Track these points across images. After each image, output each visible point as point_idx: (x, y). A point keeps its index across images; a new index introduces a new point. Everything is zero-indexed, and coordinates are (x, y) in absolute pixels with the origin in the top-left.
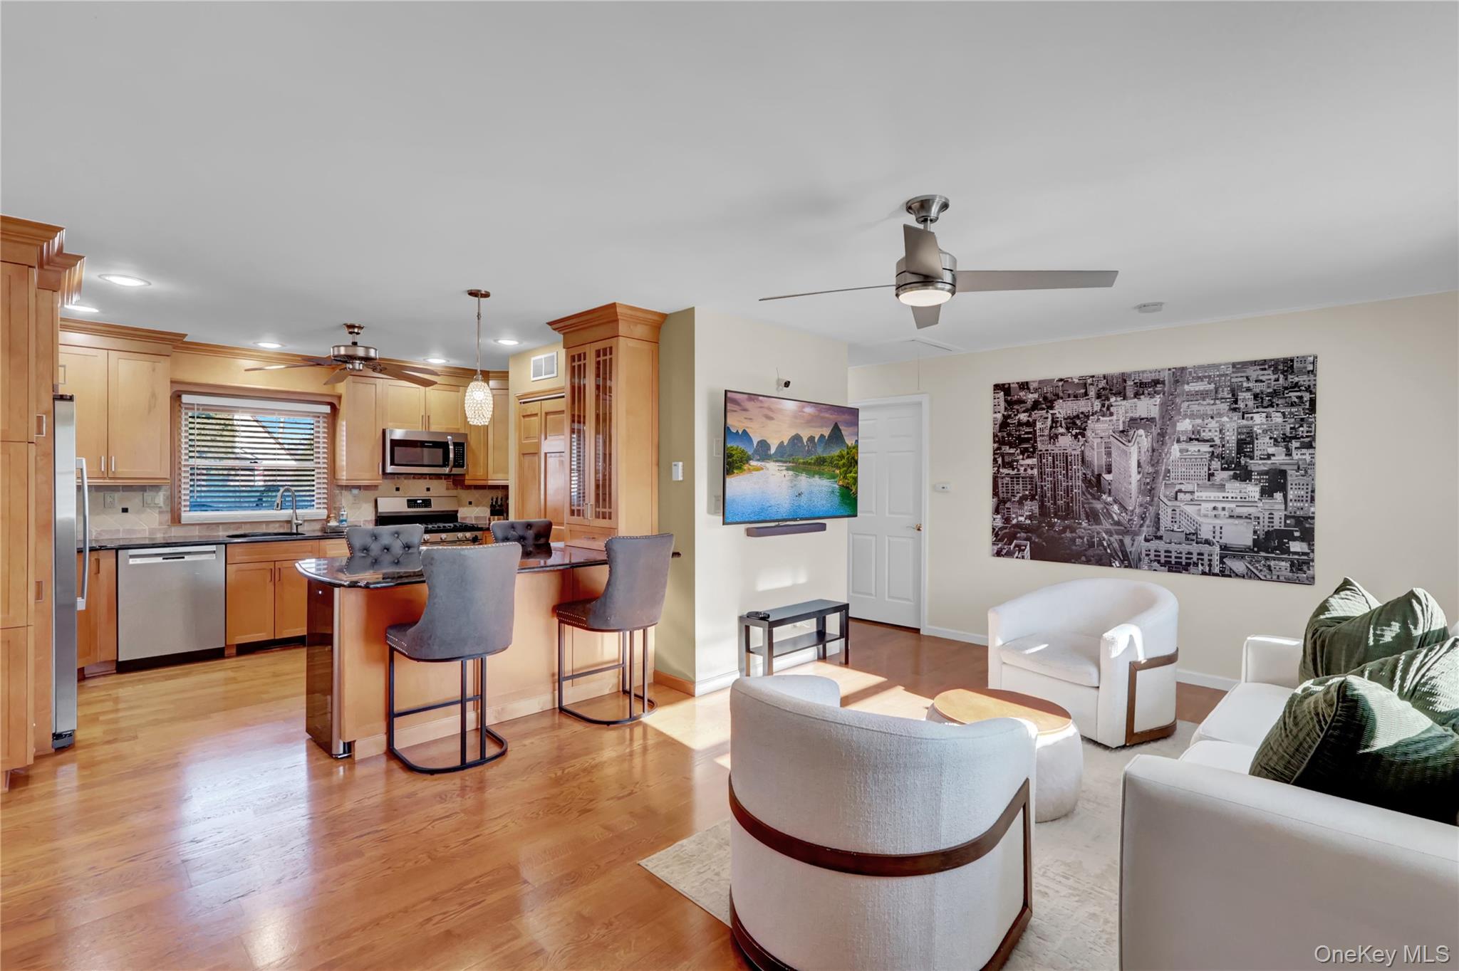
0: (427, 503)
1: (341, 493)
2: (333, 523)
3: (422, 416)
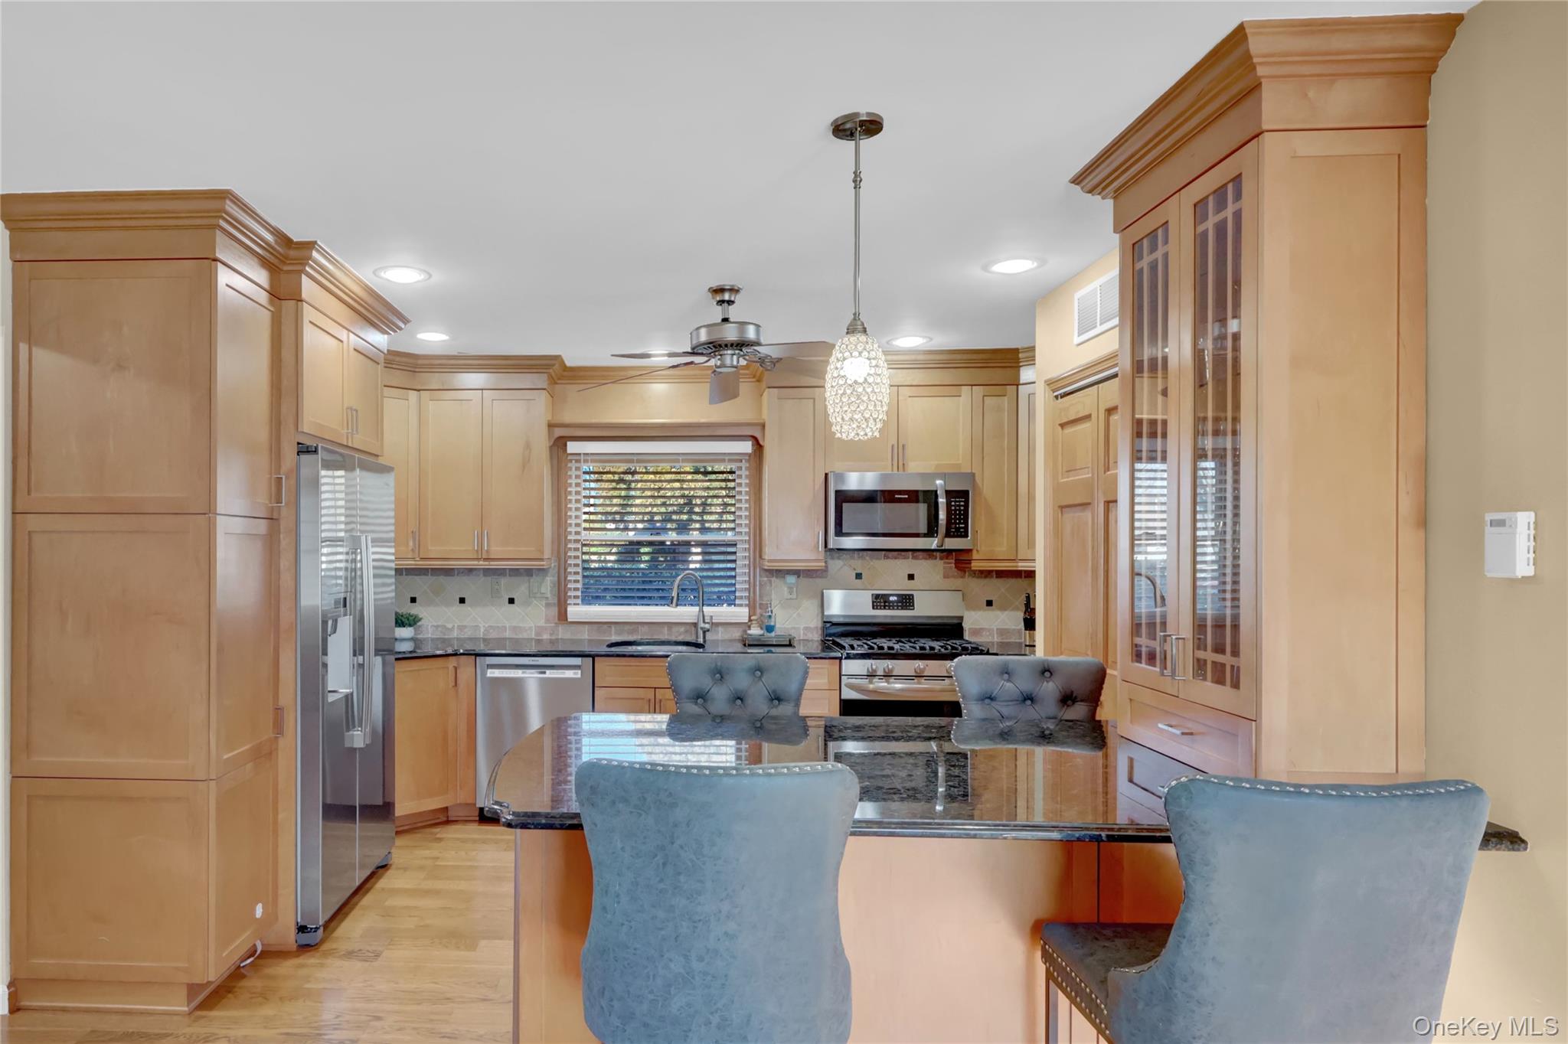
0: (906, 601)
1: (770, 582)
2: (755, 631)
3: (893, 446)
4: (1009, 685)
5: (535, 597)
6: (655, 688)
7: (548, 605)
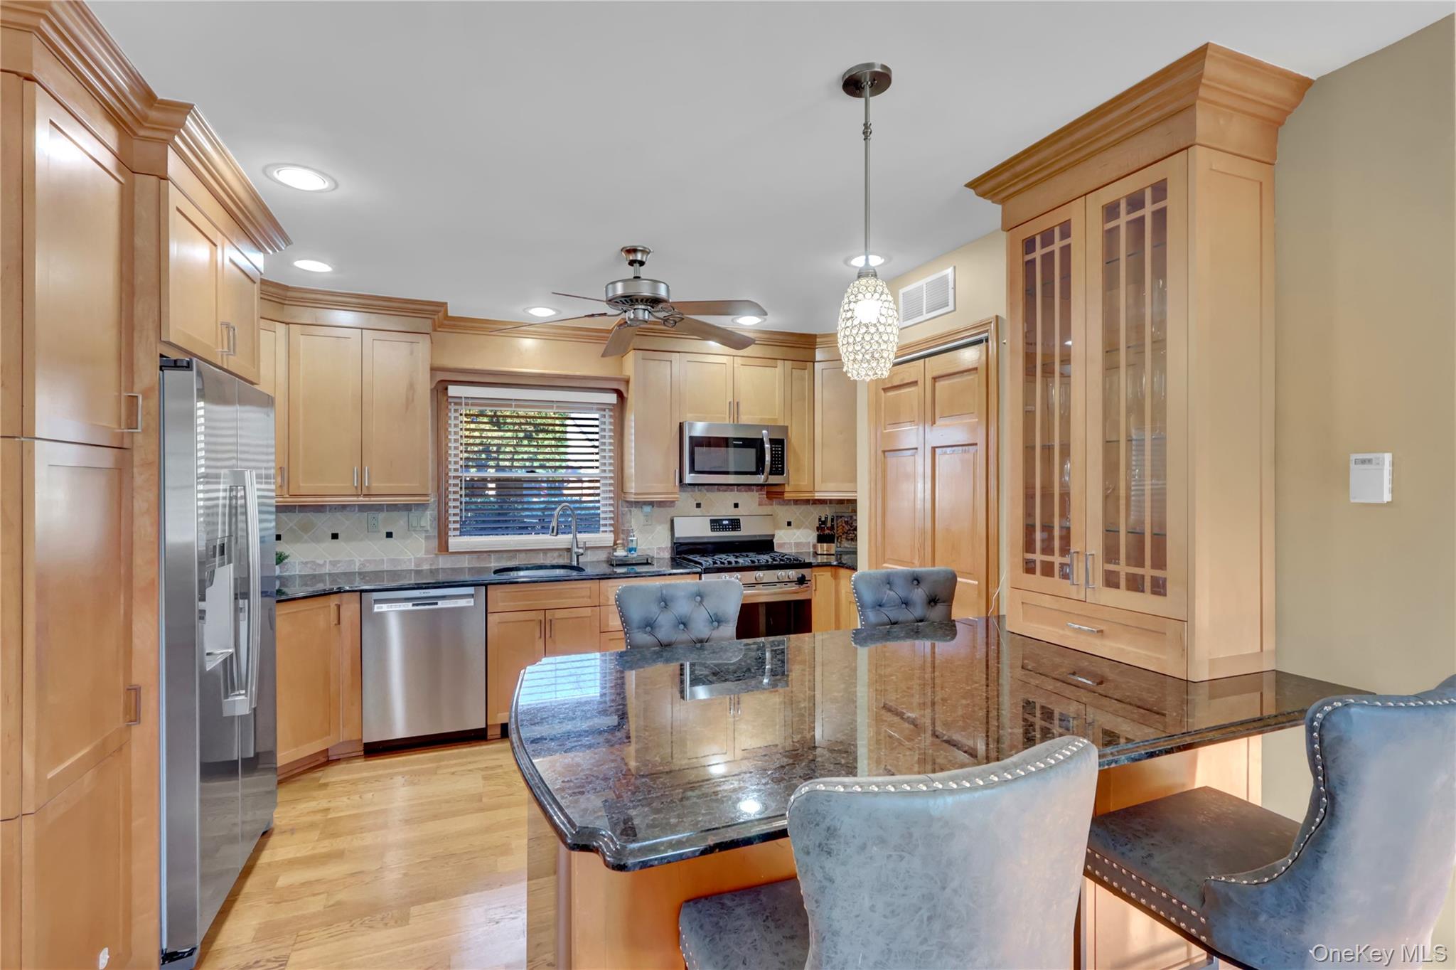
0: (735, 524)
1: (630, 511)
2: (620, 553)
3: (730, 403)
4: (892, 593)
5: (414, 531)
6: (545, 610)
7: (427, 538)
